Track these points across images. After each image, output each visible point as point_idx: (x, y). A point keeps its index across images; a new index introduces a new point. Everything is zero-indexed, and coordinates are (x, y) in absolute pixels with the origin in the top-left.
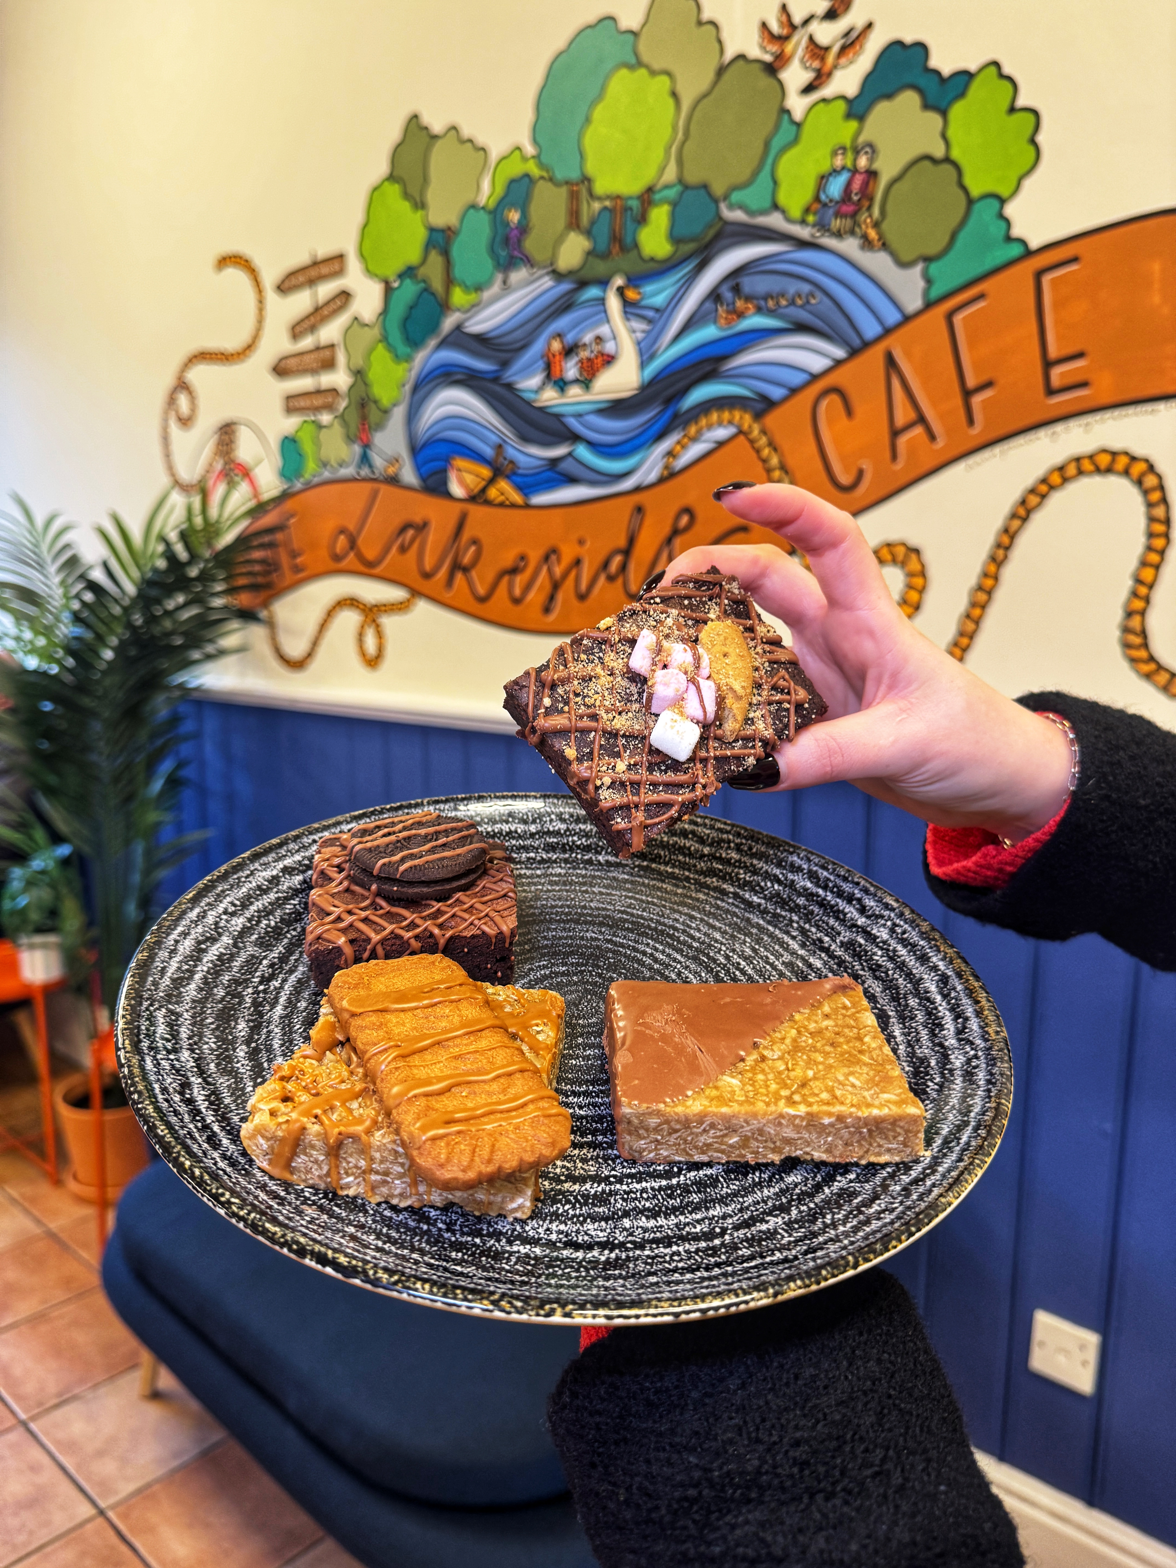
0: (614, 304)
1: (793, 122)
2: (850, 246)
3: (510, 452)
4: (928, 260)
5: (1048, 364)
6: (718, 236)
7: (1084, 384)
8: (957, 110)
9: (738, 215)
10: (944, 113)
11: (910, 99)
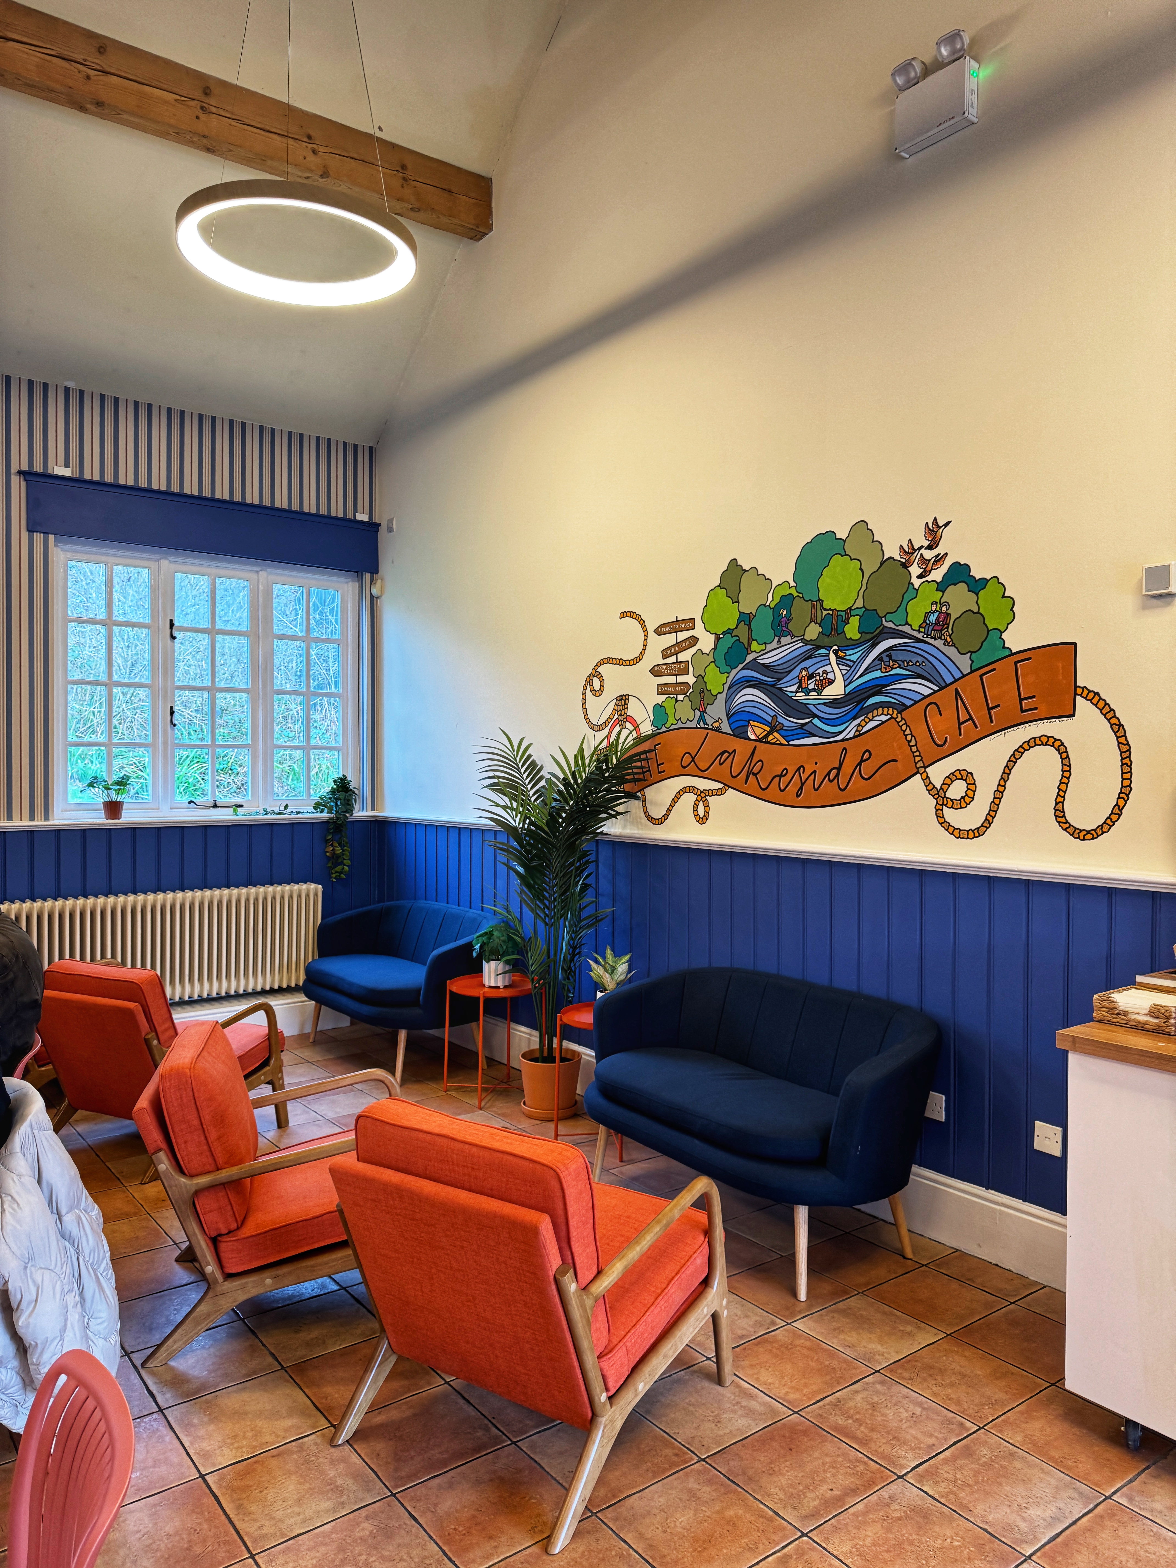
0: (832, 657)
1: (914, 588)
2: (939, 643)
3: (780, 719)
4: (972, 652)
5: (1021, 700)
6: (881, 633)
7: (1036, 709)
8: (981, 593)
9: (890, 625)
10: (977, 595)
11: (962, 587)
